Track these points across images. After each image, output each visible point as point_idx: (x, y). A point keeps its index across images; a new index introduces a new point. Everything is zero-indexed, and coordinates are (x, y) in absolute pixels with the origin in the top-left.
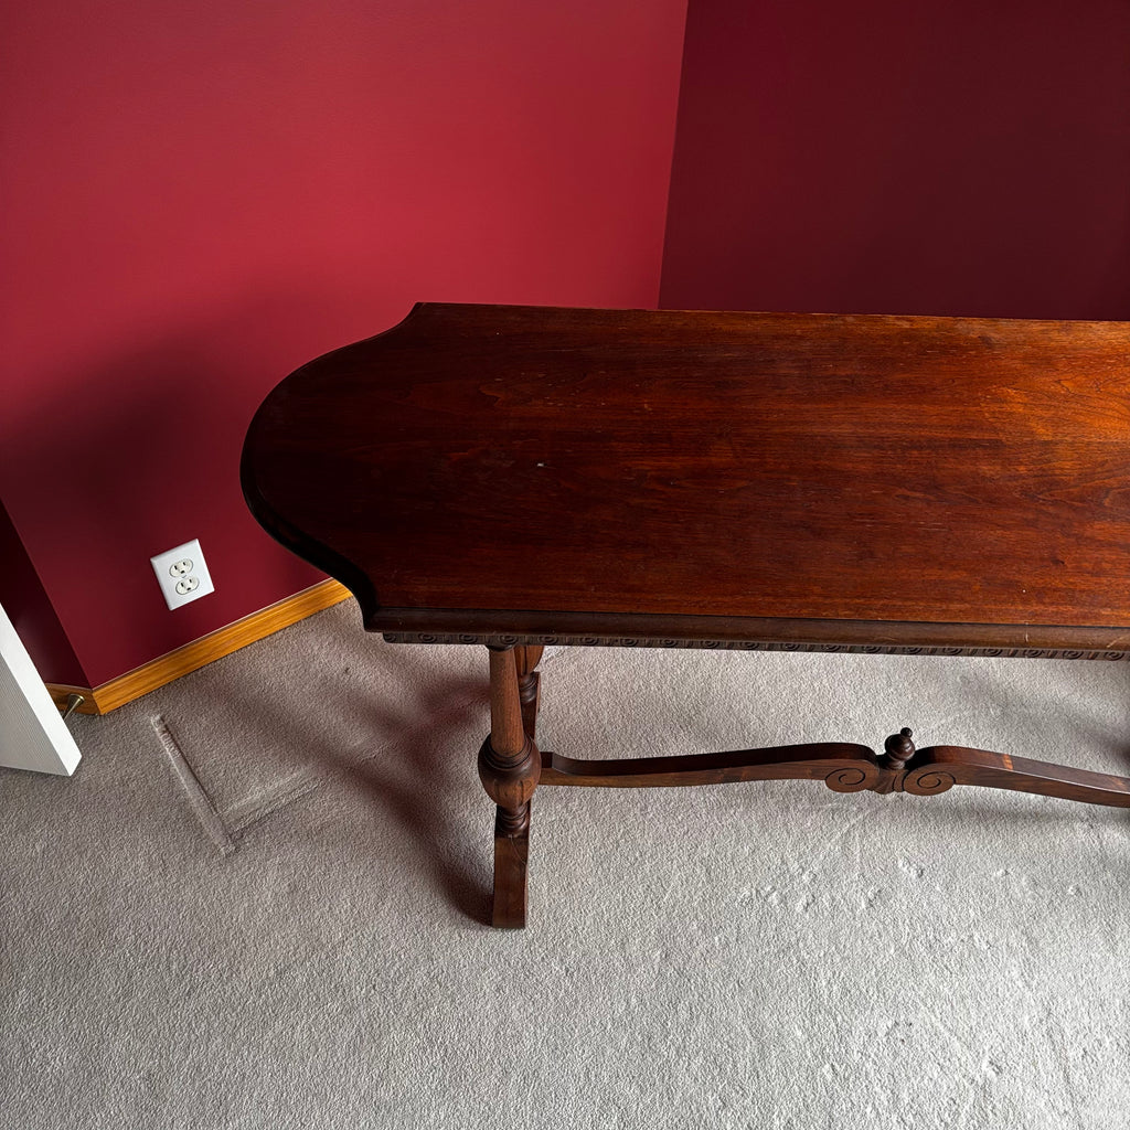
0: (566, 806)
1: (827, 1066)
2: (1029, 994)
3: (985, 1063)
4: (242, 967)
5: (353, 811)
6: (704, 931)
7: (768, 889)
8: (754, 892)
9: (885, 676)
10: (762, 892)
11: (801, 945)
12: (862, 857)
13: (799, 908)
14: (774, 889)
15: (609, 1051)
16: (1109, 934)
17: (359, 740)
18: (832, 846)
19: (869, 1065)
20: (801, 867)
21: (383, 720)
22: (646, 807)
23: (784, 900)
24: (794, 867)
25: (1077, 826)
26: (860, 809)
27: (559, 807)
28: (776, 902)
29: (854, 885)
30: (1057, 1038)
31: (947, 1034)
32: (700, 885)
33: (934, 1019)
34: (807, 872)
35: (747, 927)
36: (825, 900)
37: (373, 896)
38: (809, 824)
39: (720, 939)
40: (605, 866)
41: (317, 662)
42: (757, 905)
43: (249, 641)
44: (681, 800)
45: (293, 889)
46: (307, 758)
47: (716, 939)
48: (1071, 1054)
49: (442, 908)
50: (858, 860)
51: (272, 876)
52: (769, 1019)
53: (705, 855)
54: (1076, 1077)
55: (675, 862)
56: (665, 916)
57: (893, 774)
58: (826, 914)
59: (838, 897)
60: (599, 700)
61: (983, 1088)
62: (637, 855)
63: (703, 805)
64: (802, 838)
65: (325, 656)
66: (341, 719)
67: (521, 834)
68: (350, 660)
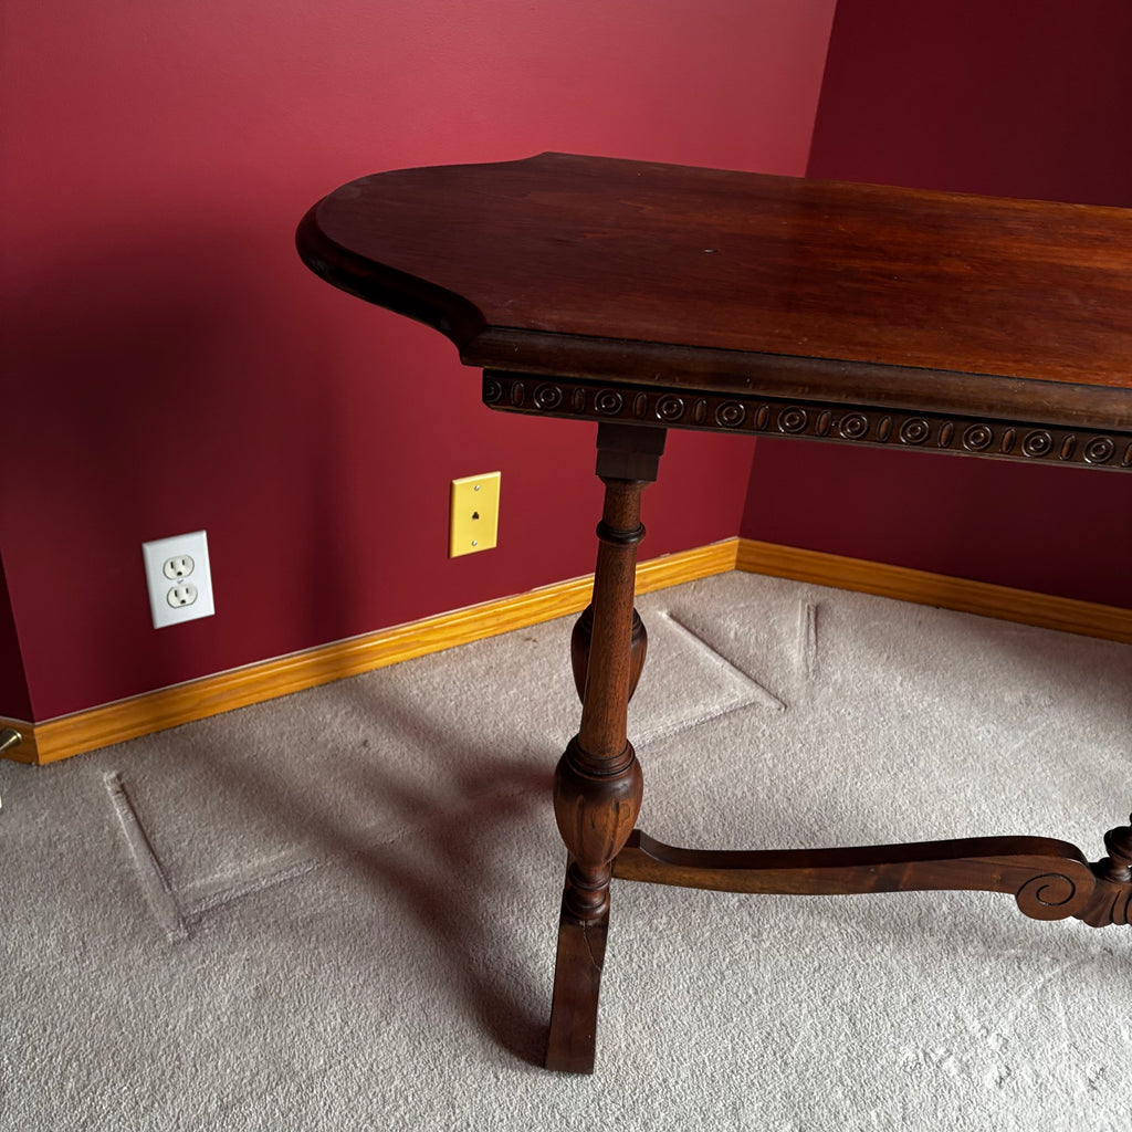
0: (650, 922)
4: (170, 1094)
5: (360, 904)
6: (854, 1102)
7: (941, 1051)
8: (921, 1055)
9: (1060, 807)
10: (932, 1055)
12: (1069, 1022)
13: (989, 1080)
14: (949, 1052)
17: (373, 822)
18: (1024, 1002)
20: (983, 1027)
21: (407, 801)
22: (760, 933)
23: (965, 1068)
24: (974, 1026)
26: (1056, 960)
27: (640, 923)
28: (954, 1072)
29: (1065, 1058)
32: (842, 1038)
34: (994, 1035)
35: (916, 1101)
36: (1025, 1074)
37: (375, 1013)
38: (987, 972)
39: (878, 1115)
40: (706, 1002)
41: (328, 732)
42: (927, 1071)
43: (246, 701)
44: (807, 928)
45: (261, 994)
46: (301, 835)
47: (873, 1114)
49: (472, 1038)
50: (1064, 1025)
51: (233, 973)
53: (847, 1000)
55: (804, 1005)
56: (795, 1075)
57: (1115, 889)
58: (1030, 1094)
59: (1044, 1073)
60: (691, 803)
62: (751, 991)
63: (837, 937)
64: (980, 989)
65: (341, 726)
66: (351, 795)
67: (597, 920)
68: (371, 733)
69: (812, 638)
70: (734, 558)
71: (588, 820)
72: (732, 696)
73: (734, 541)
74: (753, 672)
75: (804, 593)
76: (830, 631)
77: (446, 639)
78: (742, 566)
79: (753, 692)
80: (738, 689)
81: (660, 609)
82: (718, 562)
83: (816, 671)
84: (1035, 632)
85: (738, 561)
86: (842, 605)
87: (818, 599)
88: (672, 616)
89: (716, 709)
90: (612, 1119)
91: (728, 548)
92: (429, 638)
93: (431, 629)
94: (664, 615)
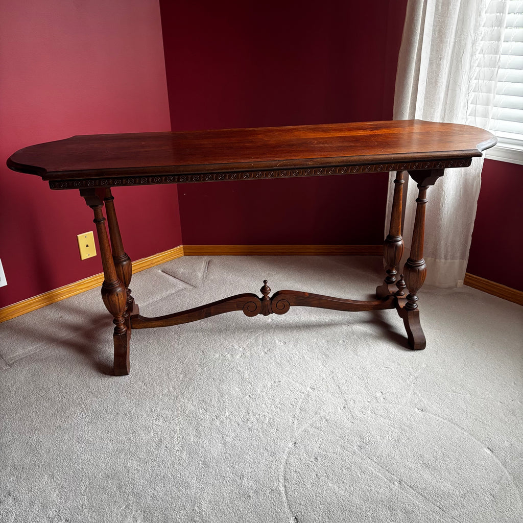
0: (148, 342)
1: (248, 396)
2: (325, 368)
3: (308, 389)
4: (9, 398)
5: (62, 352)
6: (201, 367)
8: (221, 355)
10: (224, 355)
11: (238, 366)
12: (263, 342)
13: (238, 357)
15: (160, 403)
16: (355, 351)
17: (65, 334)
18: (252, 340)
19: (264, 394)
20: (239, 347)
21: (75, 328)
23: (232, 355)
24: (236, 347)
25: (344, 326)
28: (229, 357)
29: (260, 349)
30: (336, 378)
31: (294, 382)
32: (200, 356)
33: (289, 379)
34: (242, 348)
35: (217, 364)
36: (248, 354)
37: (66, 374)
39: (207, 369)
40: (162, 355)
41: (49, 317)
42: (222, 358)
45: (33, 375)
46: (43, 341)
47: (205, 369)
48: (341, 382)
49: (94, 373)
50: (261, 343)
51: (24, 373)
52: (225, 387)
53: (202, 348)
54: (343, 388)
55: (190, 351)
56: (185, 365)
57: (266, 303)
58: (248, 357)
59: (253, 353)
61: (308, 395)
64: (240, 339)
65: (53, 314)
66: (57, 330)
67: (124, 333)
68: (63, 315)
69: (206, 269)
70: (183, 252)
71: (110, 300)
72: (178, 287)
73: (181, 246)
74: (186, 281)
75: (206, 258)
76: (212, 266)
77: (86, 288)
78: (186, 254)
79: (185, 285)
80: (180, 285)
81: (159, 270)
82: (178, 253)
83: (205, 277)
84: (276, 257)
85: (184, 253)
86: (216, 260)
87: (210, 259)
88: (162, 271)
89: (173, 291)
90: (133, 382)
91: (180, 249)
92: (80, 288)
93: (79, 285)
94: (160, 271)
